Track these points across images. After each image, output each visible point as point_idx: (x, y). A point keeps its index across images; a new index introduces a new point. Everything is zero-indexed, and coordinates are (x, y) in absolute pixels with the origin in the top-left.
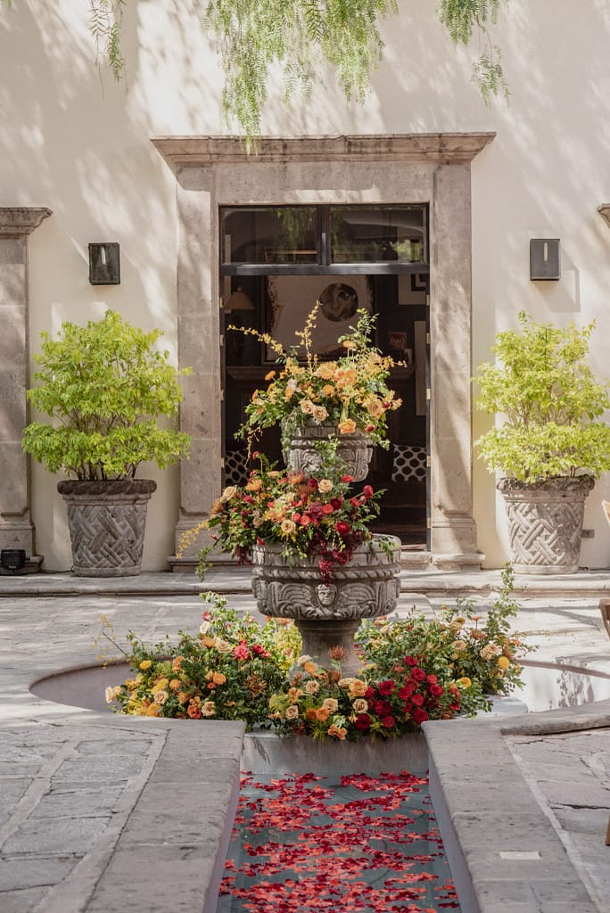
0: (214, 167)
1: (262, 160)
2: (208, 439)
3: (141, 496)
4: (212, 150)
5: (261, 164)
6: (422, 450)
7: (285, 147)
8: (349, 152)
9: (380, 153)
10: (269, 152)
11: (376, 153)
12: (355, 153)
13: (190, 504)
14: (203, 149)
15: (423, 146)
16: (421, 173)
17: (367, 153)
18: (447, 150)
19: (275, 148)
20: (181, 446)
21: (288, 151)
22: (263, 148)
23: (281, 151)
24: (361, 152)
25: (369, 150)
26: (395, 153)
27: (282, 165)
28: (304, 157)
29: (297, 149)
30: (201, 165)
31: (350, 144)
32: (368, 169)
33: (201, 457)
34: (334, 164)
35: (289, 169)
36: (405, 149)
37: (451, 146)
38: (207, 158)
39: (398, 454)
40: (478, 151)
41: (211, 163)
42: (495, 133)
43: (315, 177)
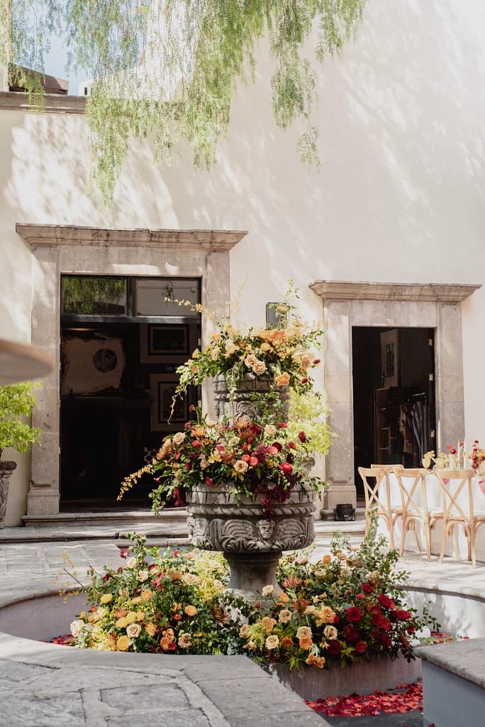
0: (58, 248)
1: (91, 244)
2: (52, 433)
3: (7, 472)
4: (59, 235)
5: (90, 247)
6: (154, 450)
7: (108, 235)
8: (151, 241)
9: (171, 242)
10: (97, 238)
11: (168, 242)
12: (155, 241)
13: (38, 479)
14: (52, 234)
15: (200, 238)
16: (197, 257)
17: (162, 242)
18: (216, 242)
19: (101, 236)
20: (35, 436)
21: (110, 238)
22: (93, 235)
23: (105, 238)
24: (158, 242)
25: (164, 240)
26: (181, 243)
27: (105, 248)
28: (120, 243)
29: (116, 237)
30: (50, 245)
31: (152, 235)
32: (162, 253)
33: (46, 445)
34: (140, 249)
35: (109, 251)
36: (188, 240)
37: (218, 239)
38: (54, 241)
39: (147, 453)
40: (235, 243)
41: (57, 245)
42: (247, 231)
43: (127, 257)
